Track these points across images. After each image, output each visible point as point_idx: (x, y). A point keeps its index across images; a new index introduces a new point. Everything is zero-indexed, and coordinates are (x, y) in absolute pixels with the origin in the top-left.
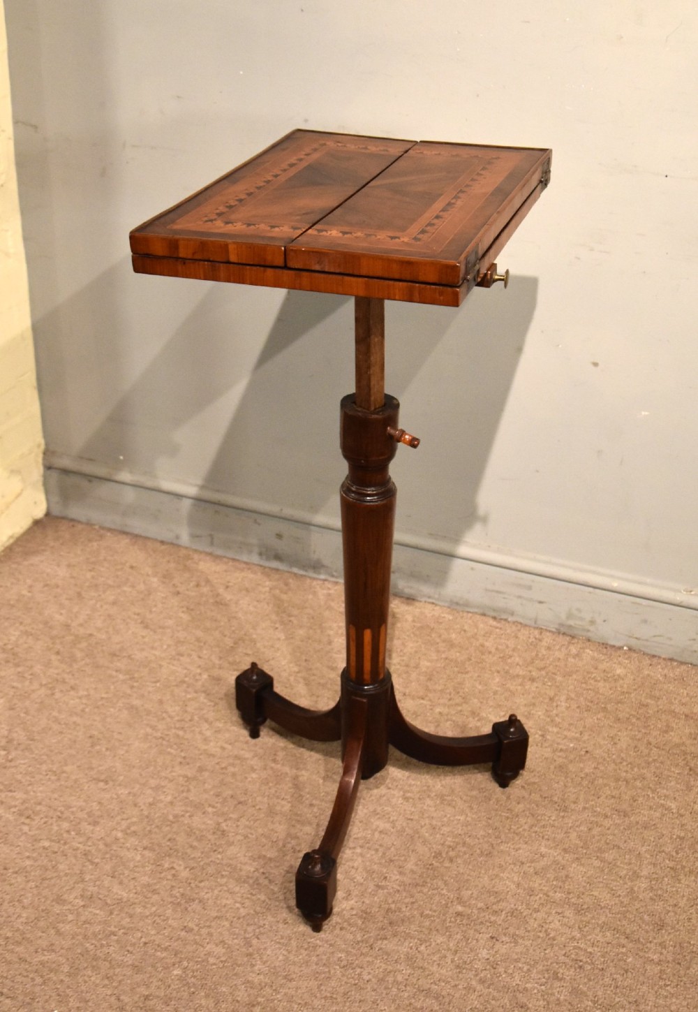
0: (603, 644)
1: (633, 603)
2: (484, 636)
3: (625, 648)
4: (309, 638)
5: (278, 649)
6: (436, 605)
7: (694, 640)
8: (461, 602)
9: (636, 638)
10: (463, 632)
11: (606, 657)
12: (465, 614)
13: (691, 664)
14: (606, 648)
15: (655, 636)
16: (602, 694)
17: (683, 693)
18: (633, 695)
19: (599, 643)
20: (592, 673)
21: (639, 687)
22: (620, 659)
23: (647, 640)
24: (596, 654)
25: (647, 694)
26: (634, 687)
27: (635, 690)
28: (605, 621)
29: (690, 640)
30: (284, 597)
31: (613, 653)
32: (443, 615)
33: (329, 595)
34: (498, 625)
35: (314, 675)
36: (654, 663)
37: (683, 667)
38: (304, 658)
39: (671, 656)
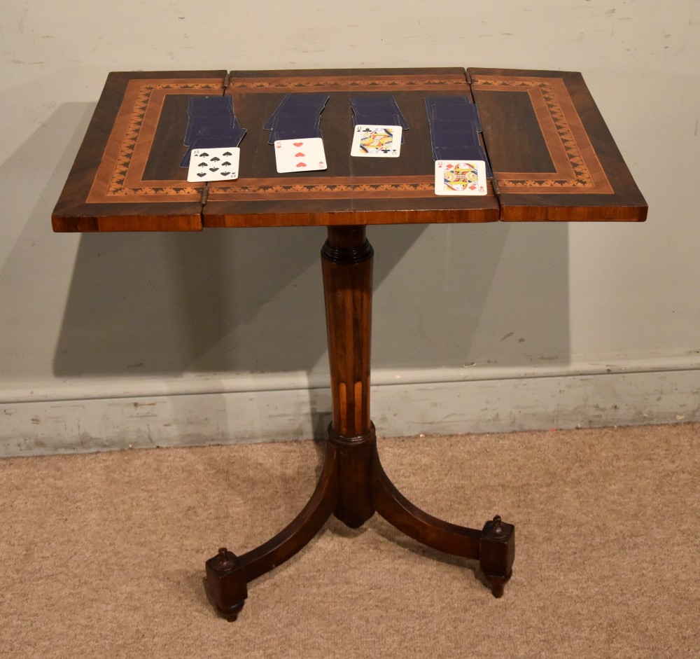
0: (399, 438)
1: (419, 390)
2: (282, 464)
3: (421, 436)
4: (105, 520)
5: (77, 542)
6: (222, 446)
7: (486, 409)
8: (247, 436)
9: (430, 423)
10: (259, 467)
11: (407, 450)
12: (254, 447)
13: (488, 433)
14: (403, 441)
15: (447, 416)
16: (416, 489)
17: (491, 464)
18: (446, 481)
19: (395, 438)
20: (400, 470)
21: (449, 471)
22: (421, 448)
23: (441, 422)
24: (396, 451)
25: (458, 475)
26: (444, 473)
27: (446, 475)
28: (395, 415)
29: (482, 410)
30: (60, 483)
31: (412, 444)
32: (232, 455)
33: (108, 467)
34: (291, 448)
35: (125, 558)
36: (453, 443)
37: (483, 439)
38: (108, 543)
39: (467, 431)
